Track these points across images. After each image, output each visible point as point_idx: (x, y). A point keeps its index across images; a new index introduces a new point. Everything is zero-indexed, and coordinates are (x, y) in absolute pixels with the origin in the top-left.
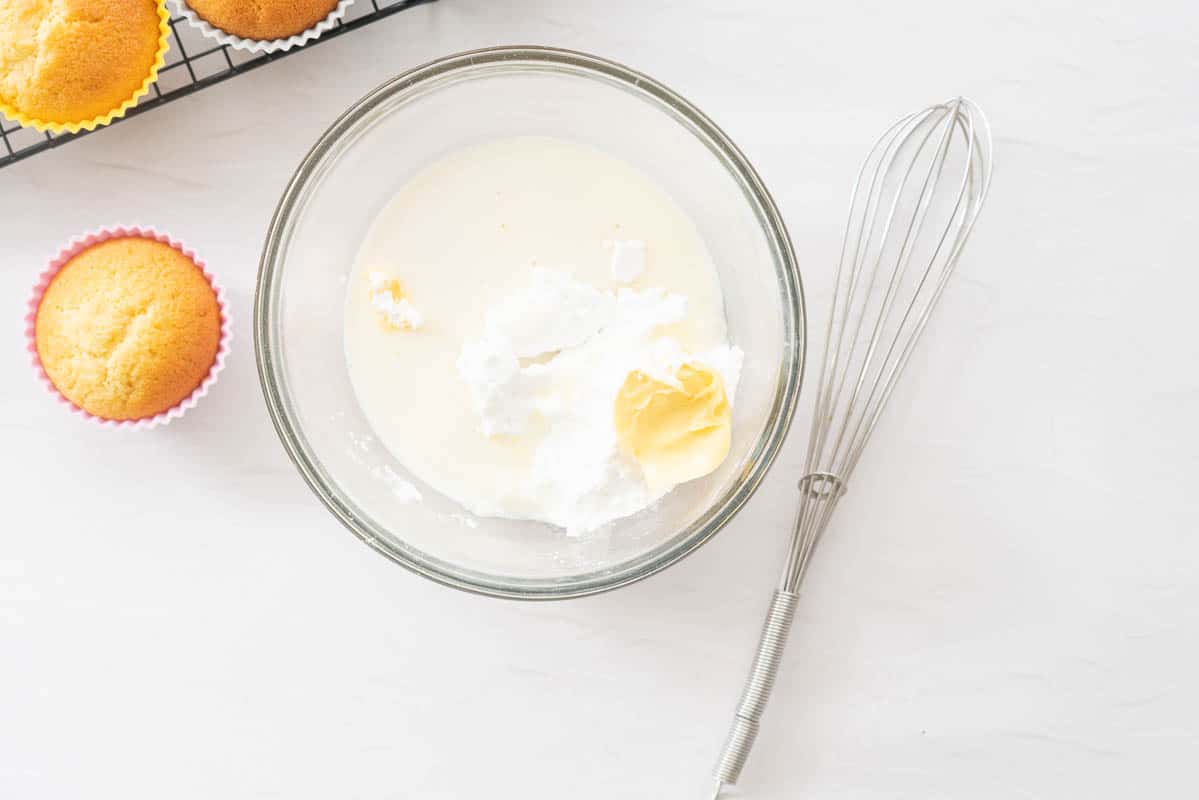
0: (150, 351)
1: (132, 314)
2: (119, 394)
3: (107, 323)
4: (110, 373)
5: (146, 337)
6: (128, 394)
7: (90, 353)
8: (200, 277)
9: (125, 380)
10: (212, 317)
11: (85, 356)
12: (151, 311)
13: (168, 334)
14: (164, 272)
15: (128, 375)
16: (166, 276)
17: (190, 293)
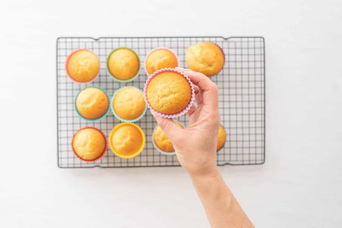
0: (171, 103)
1: (172, 93)
2: (159, 106)
3: (166, 91)
4: (160, 102)
5: (172, 100)
6: (161, 108)
7: (158, 95)
8: (190, 92)
9: (162, 105)
10: (188, 102)
11: (157, 95)
12: (176, 95)
13: (177, 101)
14: (184, 87)
15: (163, 104)
16: (184, 88)
17: (187, 95)
